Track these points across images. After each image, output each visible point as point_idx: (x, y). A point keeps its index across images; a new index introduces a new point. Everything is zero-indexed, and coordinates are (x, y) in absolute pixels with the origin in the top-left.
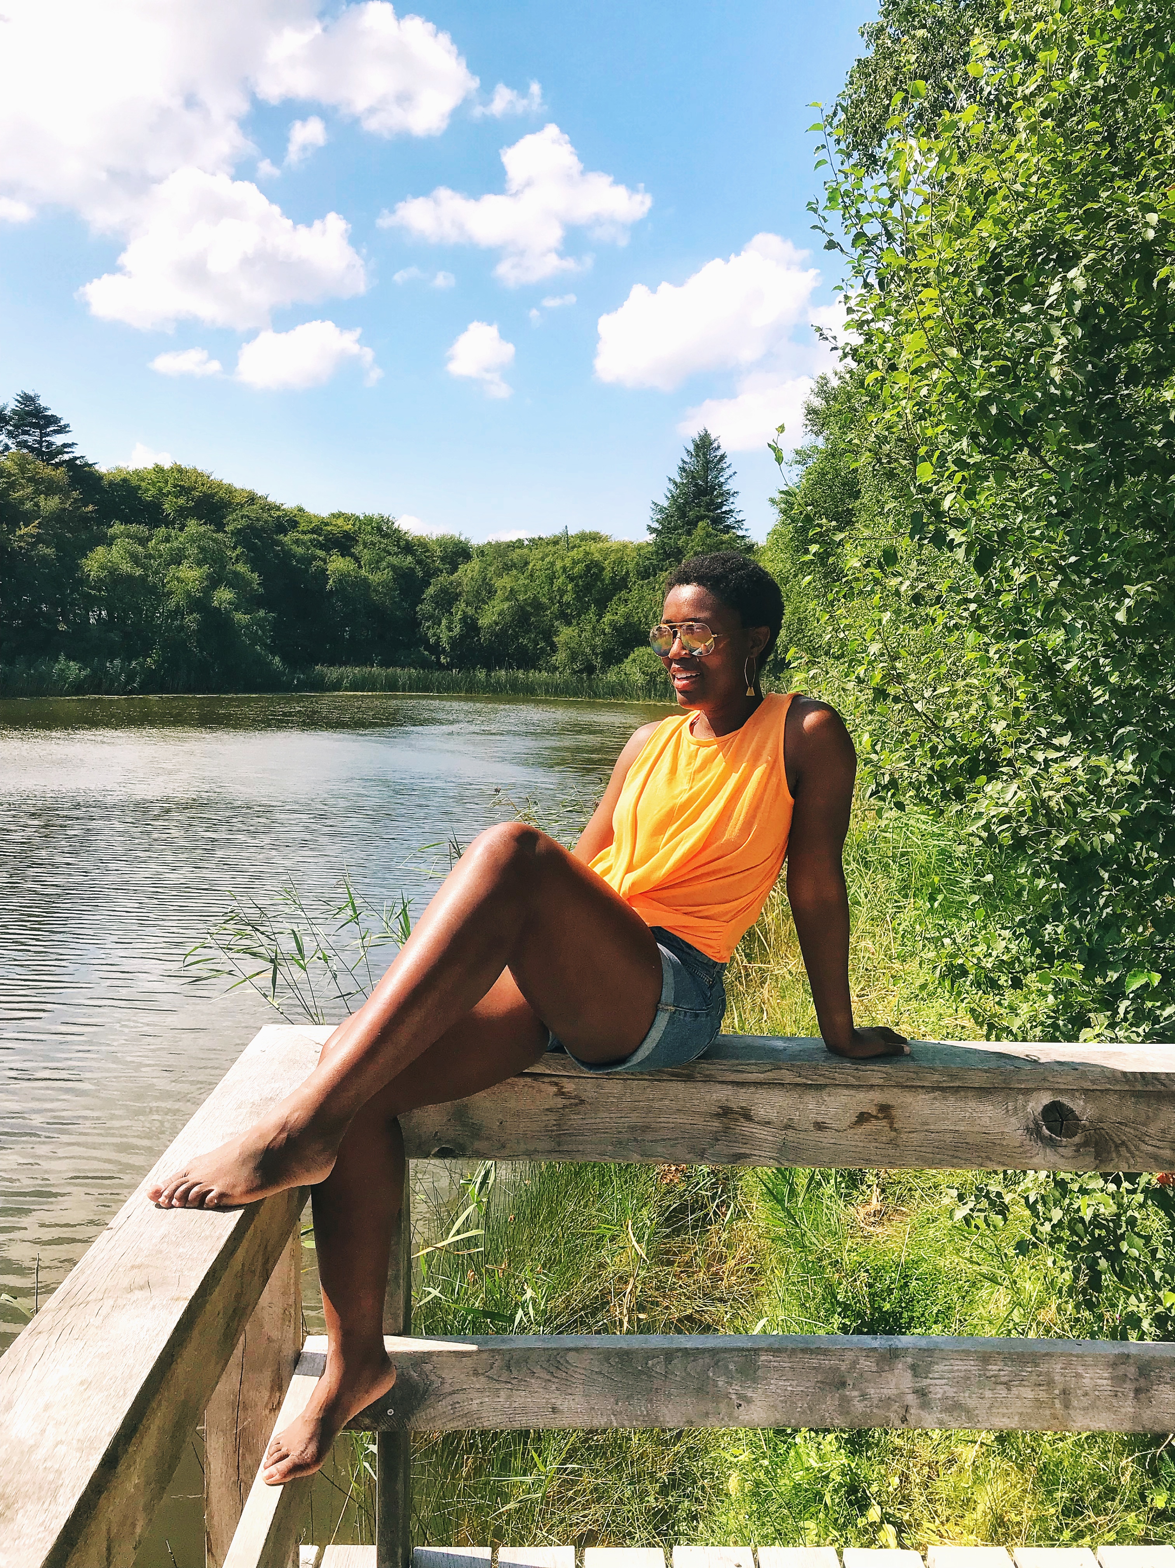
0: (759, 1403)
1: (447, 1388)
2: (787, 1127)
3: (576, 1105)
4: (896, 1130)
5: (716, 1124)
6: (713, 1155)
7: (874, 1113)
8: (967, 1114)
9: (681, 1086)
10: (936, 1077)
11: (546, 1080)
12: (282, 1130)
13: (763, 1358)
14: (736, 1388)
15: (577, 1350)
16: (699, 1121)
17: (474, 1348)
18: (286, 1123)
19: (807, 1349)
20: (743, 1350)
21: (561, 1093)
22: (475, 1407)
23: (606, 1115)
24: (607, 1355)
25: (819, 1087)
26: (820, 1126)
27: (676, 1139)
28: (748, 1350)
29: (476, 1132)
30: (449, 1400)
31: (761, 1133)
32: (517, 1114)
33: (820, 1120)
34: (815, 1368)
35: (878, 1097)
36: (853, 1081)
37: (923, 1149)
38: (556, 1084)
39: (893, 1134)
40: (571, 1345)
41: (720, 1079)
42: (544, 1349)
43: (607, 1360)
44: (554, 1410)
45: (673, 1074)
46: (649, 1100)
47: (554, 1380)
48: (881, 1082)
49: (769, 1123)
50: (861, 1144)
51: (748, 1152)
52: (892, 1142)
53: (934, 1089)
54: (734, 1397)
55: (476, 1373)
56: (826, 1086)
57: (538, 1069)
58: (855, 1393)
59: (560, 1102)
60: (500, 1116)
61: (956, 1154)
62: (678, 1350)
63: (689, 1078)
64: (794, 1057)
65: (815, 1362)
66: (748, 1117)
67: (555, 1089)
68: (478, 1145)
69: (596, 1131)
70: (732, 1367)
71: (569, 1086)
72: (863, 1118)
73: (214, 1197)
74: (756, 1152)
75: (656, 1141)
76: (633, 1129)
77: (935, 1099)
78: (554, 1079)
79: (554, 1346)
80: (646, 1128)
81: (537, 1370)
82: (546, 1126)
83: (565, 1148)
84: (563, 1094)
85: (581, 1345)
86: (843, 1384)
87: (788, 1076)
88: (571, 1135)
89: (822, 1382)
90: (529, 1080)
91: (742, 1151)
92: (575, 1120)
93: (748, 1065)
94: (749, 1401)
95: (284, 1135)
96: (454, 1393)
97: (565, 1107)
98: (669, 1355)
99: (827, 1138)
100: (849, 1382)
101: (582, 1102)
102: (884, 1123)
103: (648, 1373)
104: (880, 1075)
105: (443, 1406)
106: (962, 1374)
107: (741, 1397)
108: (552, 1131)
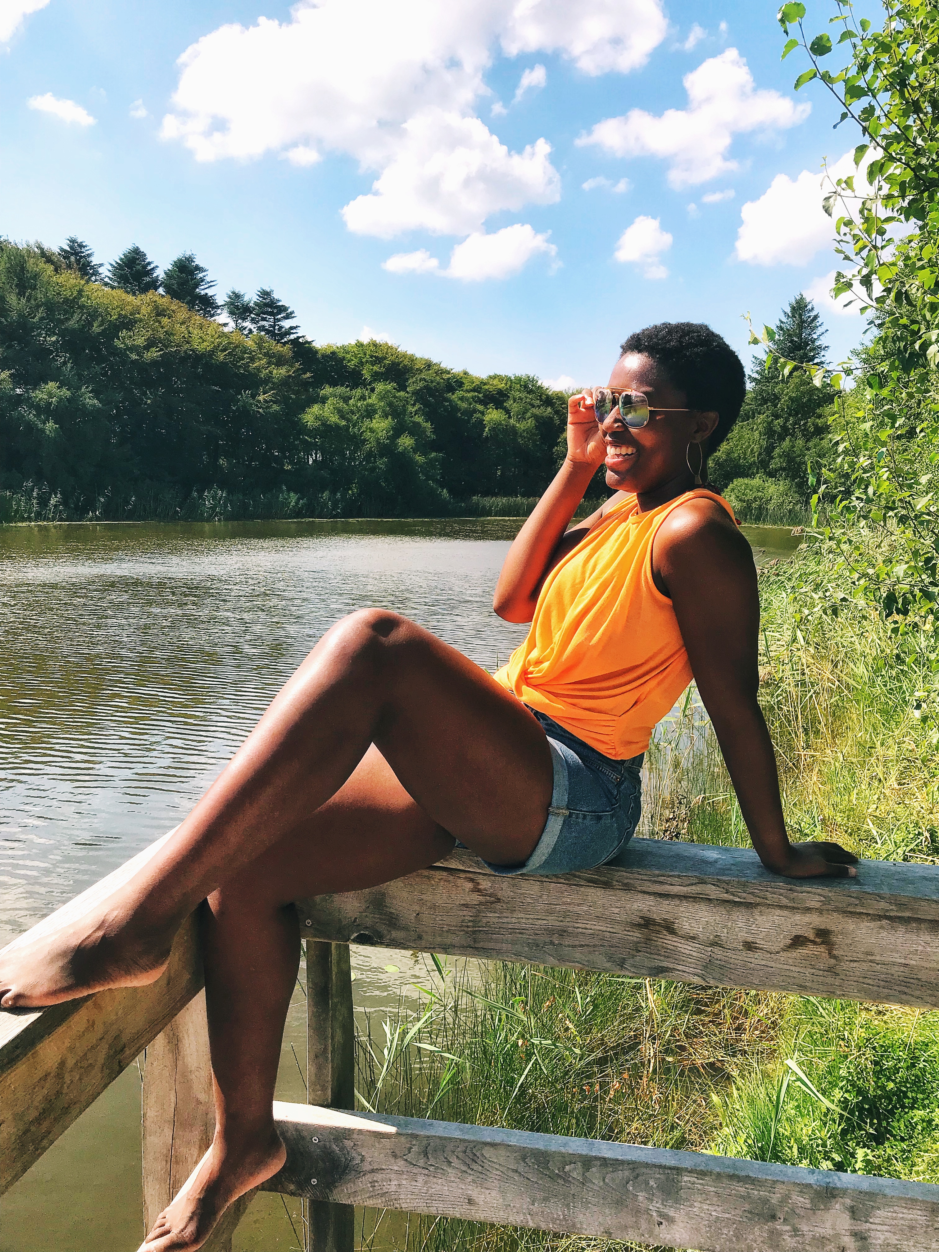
0: (681, 1225)
1: (366, 1167)
2: (714, 944)
3: (492, 903)
4: (835, 957)
5: (636, 935)
6: (634, 966)
7: (812, 937)
8: (920, 948)
9: (600, 892)
10: (883, 905)
11: (462, 875)
12: (98, 929)
13: (686, 1179)
14: (656, 1205)
15: (493, 1145)
16: (618, 928)
17: (392, 1130)
18: (103, 922)
19: (734, 1175)
20: (665, 1167)
21: (476, 890)
22: (393, 1188)
23: (522, 915)
24: (524, 1154)
25: (749, 906)
26: (749, 946)
27: (594, 946)
28: (670, 1168)
29: (393, 921)
30: (369, 1177)
31: (686, 948)
32: (434, 907)
33: (750, 939)
34: (742, 1197)
35: (816, 920)
36: (785, 901)
37: (866, 981)
38: (472, 880)
39: (833, 961)
40: (489, 1140)
41: (639, 888)
42: (461, 1140)
43: (524, 1158)
44: (470, 1201)
45: (590, 881)
46: (565, 904)
47: (469, 1171)
48: (818, 905)
49: (693, 938)
50: (797, 969)
51: (671, 966)
52: (831, 970)
53: (880, 917)
54: (655, 1214)
55: (395, 1156)
56: (758, 904)
57: (453, 864)
58: (788, 1228)
59: (475, 898)
60: (417, 908)
61: (906, 990)
62: (596, 1158)
63: (607, 885)
64: (723, 871)
65: (742, 1190)
66: (672, 931)
67: (470, 885)
68: (396, 934)
69: (513, 931)
70: (652, 1183)
71: (485, 884)
72: (798, 941)
73: (10, 999)
74: (680, 967)
75: (574, 946)
76: (550, 931)
77: (882, 927)
78: (471, 876)
79: (472, 1138)
80: (563, 932)
81: (453, 1159)
82: (463, 921)
83: (481, 945)
84: (479, 890)
85: (498, 1140)
86: (773, 1217)
87: (712, 891)
88: (486, 933)
89: (750, 1212)
90: (445, 874)
91: (665, 964)
92: (492, 917)
93: (669, 876)
94: (671, 1220)
95: (100, 933)
96: (373, 1171)
97: (481, 904)
98: (587, 1162)
99: (756, 959)
100: (779, 1215)
101: (499, 900)
102: (822, 949)
103: (566, 1178)
104: (817, 898)
105: (363, 1183)
106: (906, 1223)
107: (661, 1214)
108: (468, 927)
